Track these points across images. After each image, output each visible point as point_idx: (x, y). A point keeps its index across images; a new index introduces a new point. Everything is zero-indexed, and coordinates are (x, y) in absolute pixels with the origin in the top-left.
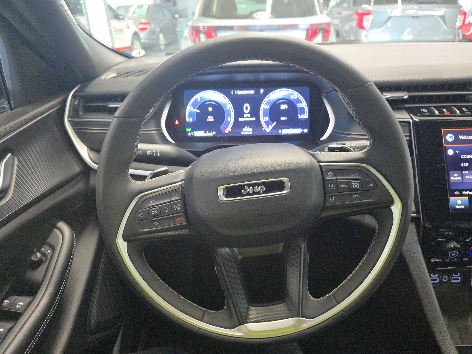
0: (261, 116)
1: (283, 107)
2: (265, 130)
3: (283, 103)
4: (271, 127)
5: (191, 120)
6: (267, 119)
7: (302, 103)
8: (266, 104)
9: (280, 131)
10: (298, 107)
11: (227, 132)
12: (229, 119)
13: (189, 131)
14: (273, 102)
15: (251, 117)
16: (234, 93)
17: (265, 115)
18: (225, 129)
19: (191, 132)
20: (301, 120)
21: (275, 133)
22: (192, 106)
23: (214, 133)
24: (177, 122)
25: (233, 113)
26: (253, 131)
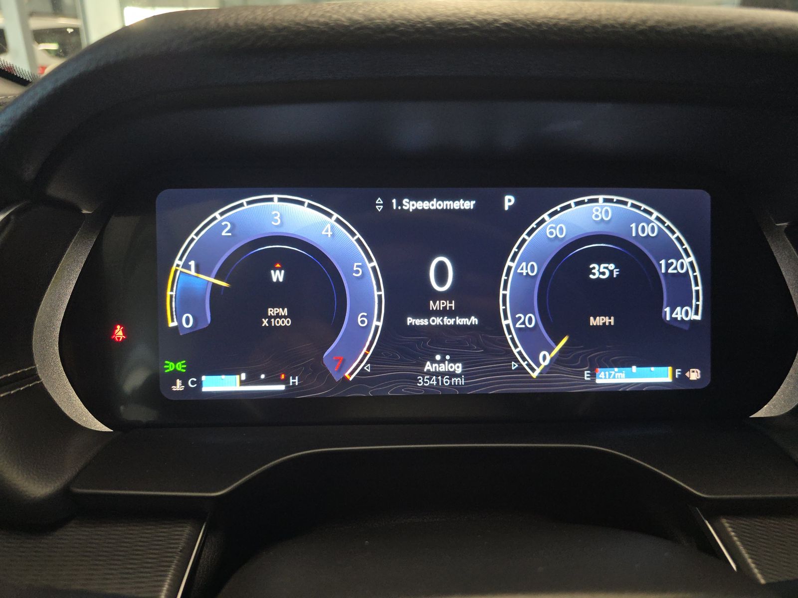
0: (505, 307)
1: (601, 271)
2: (521, 369)
3: (601, 257)
4: (546, 358)
5: (188, 322)
6: (530, 320)
7: (678, 257)
8: (526, 259)
9: (587, 376)
10: (663, 271)
11: (350, 374)
12: (361, 319)
13: (176, 374)
14: (558, 247)
15: (461, 312)
16: (387, 204)
17: (520, 307)
18: (343, 364)
19: (184, 378)
20: (676, 326)
21: (567, 383)
22: (192, 263)
23: (294, 381)
24: (119, 333)
25: (378, 293)
26: (466, 374)
